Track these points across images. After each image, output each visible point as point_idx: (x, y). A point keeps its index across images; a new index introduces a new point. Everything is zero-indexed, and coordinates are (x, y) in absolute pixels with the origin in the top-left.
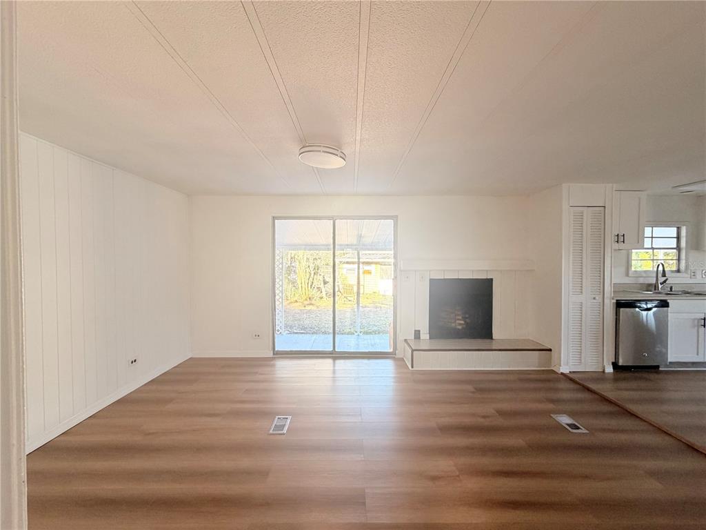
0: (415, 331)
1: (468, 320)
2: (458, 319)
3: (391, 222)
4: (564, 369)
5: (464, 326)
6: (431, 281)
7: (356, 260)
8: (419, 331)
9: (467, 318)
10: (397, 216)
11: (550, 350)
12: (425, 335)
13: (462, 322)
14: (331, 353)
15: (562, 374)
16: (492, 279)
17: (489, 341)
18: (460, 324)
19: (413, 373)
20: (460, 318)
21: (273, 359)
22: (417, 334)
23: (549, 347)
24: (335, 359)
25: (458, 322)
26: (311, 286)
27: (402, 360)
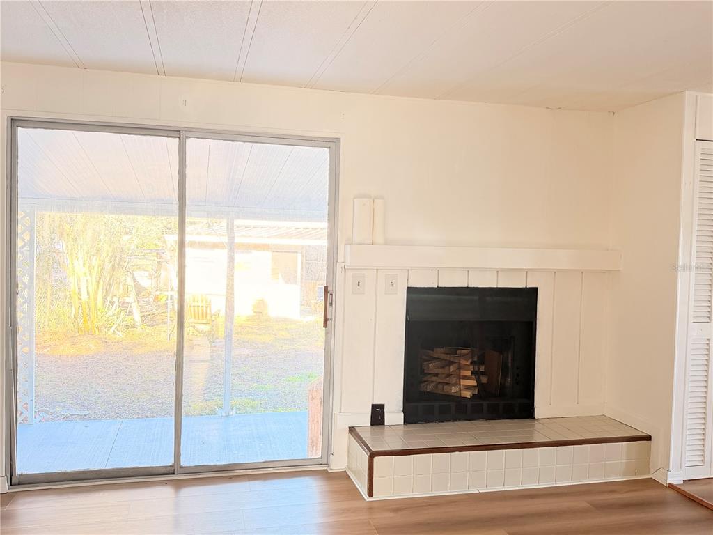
0: (374, 407)
1: (484, 380)
2: (465, 377)
3: (323, 153)
4: (675, 477)
5: (476, 392)
6: (410, 290)
7: (225, 239)
8: (382, 407)
9: (482, 373)
10: (337, 141)
11: (648, 438)
12: (395, 415)
13: (474, 383)
14: (170, 472)
15: (671, 486)
16: (535, 290)
17: (527, 422)
18: (468, 388)
19: (371, 508)
20: (468, 373)
21: (7, 498)
22: (378, 414)
23: (646, 431)
24: (179, 485)
25: (464, 382)
26: (105, 299)
27: (343, 476)
